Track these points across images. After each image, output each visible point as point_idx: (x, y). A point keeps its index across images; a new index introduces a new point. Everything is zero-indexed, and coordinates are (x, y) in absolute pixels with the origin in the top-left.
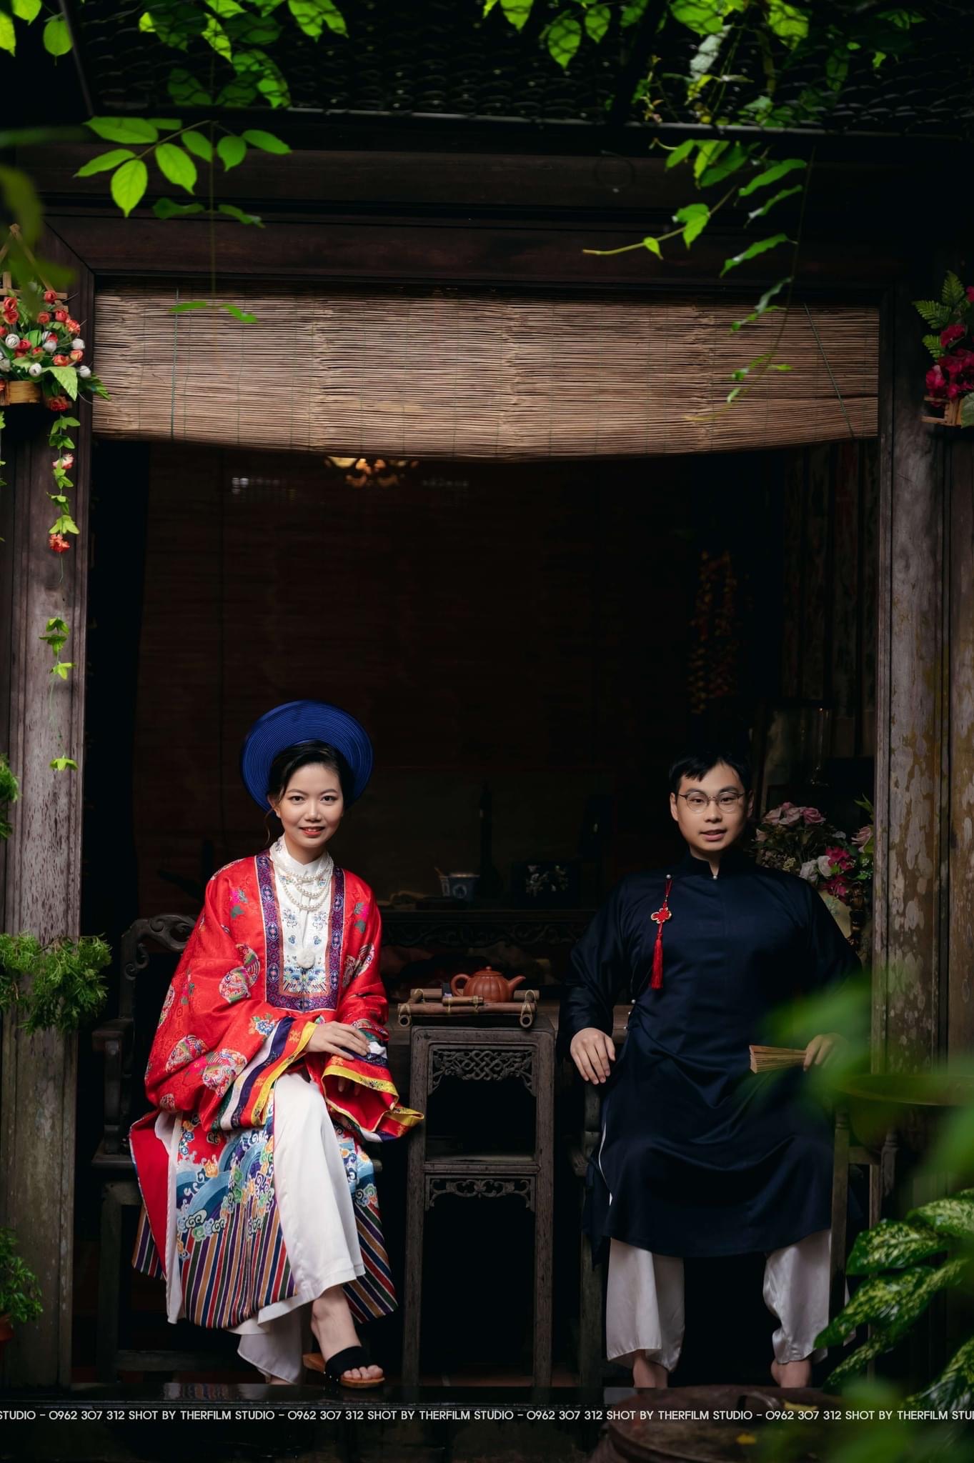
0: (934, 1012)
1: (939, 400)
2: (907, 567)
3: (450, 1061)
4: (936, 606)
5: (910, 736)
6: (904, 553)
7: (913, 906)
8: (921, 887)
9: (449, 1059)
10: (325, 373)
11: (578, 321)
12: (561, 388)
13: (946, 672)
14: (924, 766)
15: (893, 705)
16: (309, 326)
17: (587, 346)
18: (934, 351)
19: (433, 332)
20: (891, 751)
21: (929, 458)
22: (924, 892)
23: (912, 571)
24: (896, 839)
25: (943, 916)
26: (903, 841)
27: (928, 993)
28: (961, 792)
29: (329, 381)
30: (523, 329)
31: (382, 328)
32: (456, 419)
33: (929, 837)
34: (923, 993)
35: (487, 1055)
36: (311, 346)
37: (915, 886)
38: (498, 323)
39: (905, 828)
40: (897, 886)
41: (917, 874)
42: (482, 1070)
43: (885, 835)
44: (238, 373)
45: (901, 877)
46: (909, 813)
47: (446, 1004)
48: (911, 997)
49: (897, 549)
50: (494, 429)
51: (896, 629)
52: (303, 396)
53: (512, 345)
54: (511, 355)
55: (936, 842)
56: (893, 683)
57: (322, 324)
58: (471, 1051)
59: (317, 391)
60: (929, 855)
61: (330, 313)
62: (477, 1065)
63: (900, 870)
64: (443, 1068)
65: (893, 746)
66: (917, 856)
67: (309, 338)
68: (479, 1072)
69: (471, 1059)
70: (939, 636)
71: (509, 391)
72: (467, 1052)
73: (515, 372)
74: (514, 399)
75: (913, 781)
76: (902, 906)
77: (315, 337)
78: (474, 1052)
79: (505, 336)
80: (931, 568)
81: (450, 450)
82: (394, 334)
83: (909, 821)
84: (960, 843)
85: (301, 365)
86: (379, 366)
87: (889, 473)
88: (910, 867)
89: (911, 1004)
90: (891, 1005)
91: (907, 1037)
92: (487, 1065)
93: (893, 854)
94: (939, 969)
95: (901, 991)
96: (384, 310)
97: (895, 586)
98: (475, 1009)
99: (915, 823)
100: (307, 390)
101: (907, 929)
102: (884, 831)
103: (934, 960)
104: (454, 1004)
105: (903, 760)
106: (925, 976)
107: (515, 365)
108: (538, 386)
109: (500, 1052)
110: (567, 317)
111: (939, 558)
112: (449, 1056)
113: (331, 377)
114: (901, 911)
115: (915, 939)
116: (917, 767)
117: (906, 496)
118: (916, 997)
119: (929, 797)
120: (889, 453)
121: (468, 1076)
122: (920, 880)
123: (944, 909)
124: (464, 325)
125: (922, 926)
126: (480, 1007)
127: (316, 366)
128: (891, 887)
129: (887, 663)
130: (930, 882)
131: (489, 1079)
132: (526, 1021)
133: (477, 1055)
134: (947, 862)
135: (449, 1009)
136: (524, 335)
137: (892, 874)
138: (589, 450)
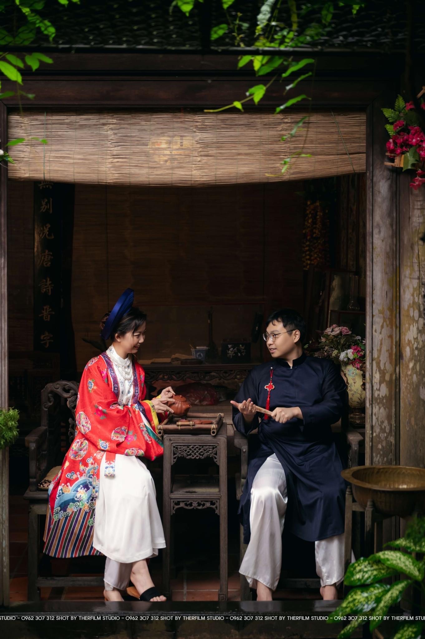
0: (393, 434)
1: (393, 155)
2: (380, 232)
3: (181, 450)
4: (393, 250)
5: (381, 309)
6: (378, 225)
7: (384, 386)
8: (387, 378)
9: (180, 449)
10: (113, 148)
11: (228, 122)
12: (220, 153)
13: (398, 279)
14: (388, 323)
15: (374, 295)
16: (106, 127)
17: (233, 134)
18: (391, 132)
19: (162, 128)
20: (373, 316)
21: (389, 182)
22: (388, 380)
23: (382, 234)
24: (375, 355)
25: (397, 390)
26: (379, 357)
27: (390, 425)
28: (405, 335)
29: (115, 153)
30: (203, 126)
31: (138, 127)
32: (172, 168)
33: (390, 355)
34: (388, 425)
35: (197, 448)
36: (107, 136)
37: (385, 377)
38: (192, 124)
39: (380, 351)
40: (376, 377)
41: (385, 371)
42: (195, 454)
43: (371, 354)
44: (73, 149)
45: (378, 373)
46: (381, 344)
47: (178, 426)
48: (383, 427)
49: (375, 224)
50: (190, 173)
51: (375, 260)
52: (103, 160)
53: (198, 134)
54: (197, 138)
55: (394, 357)
56: (374, 285)
57: (111, 126)
58: (190, 446)
59: (109, 157)
60: (391, 363)
61: (115, 121)
62: (193, 452)
63: (378, 370)
64: (178, 453)
65: (374, 314)
66: (385, 364)
67: (106, 132)
68: (194, 455)
69: (190, 449)
70: (395, 263)
71: (197, 155)
72: (188, 446)
73: (199, 146)
74: (199, 159)
75: (383, 330)
76: (379, 386)
77: (109, 132)
78: (191, 446)
79: (195, 130)
80: (390, 232)
81: (170, 183)
82: (144, 130)
83: (381, 348)
84: (404, 357)
85: (102, 145)
86: (138, 145)
87: (371, 189)
88: (382, 368)
89: (383, 430)
90: (374, 430)
91: (381, 445)
92: (197, 452)
93: (374, 363)
94: (396, 414)
95: (378, 424)
96: (139, 119)
97: (374, 241)
98: (191, 427)
99: (384, 348)
100: (105, 157)
101: (381, 396)
102: (370, 352)
103: (394, 410)
104: (181, 425)
105: (378, 320)
106: (389, 417)
107: (199, 143)
108: (210, 152)
109: (203, 446)
110: (223, 120)
111: (394, 227)
112: (180, 448)
113: (116, 150)
114: (378, 388)
115: (384, 401)
116: (385, 324)
117: (379, 199)
118: (385, 427)
119: (391, 337)
120: (371, 180)
121: (189, 456)
122: (387, 374)
123: (398, 387)
124: (176, 125)
125: (388, 395)
126: (193, 427)
127: (109, 145)
128: (374, 378)
129: (371, 276)
130: (391, 375)
131: (198, 458)
132: (214, 433)
133: (193, 448)
134: (399, 366)
135: (179, 428)
136: (203, 129)
137: (374, 372)
138: (234, 181)
